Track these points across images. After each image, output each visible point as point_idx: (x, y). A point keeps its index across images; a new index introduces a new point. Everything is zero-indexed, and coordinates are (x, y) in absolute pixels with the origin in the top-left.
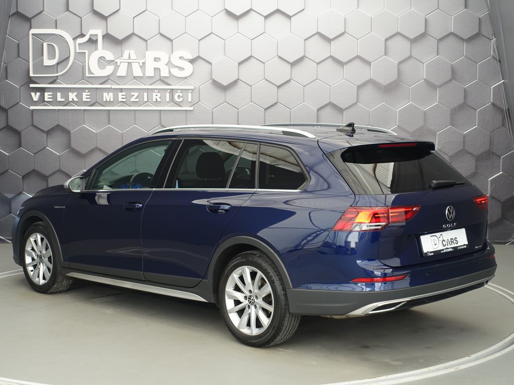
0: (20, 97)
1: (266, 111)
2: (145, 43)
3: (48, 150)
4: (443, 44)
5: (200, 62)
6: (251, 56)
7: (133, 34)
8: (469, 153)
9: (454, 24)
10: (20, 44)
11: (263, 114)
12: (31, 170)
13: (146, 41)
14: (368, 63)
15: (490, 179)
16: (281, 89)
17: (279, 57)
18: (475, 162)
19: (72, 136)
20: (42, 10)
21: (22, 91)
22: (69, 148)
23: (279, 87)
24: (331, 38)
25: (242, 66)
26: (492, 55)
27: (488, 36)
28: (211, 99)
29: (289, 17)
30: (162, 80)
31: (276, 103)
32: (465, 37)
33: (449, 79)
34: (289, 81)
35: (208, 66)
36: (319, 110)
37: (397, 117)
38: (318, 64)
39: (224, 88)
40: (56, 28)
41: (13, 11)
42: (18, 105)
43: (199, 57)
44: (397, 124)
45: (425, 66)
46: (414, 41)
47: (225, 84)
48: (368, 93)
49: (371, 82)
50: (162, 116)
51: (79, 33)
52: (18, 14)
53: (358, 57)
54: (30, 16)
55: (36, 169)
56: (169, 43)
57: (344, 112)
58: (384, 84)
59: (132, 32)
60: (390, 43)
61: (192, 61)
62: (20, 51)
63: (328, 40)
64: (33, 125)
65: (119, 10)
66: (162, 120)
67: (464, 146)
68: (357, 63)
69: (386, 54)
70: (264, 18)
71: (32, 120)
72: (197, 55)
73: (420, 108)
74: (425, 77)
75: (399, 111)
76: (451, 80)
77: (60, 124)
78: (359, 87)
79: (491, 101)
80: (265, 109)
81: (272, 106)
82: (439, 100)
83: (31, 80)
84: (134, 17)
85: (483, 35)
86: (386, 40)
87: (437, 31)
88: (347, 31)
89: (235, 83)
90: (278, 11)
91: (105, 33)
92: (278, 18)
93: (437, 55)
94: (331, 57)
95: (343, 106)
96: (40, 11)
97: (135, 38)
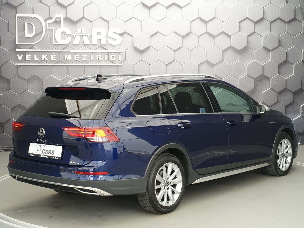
0: (9, 58)
1: (167, 66)
2: (91, 23)
3: (28, 91)
4: (274, 25)
5: (126, 35)
6: (158, 32)
7: (83, 17)
8: (289, 90)
9: (280, 13)
10: (9, 24)
11: (166, 68)
12: (17, 104)
13: (92, 22)
14: (230, 36)
15: (301, 106)
16: (176, 52)
17: (175, 32)
18: (292, 96)
19: (44, 83)
20: (24, 1)
21: (10, 54)
22: (42, 90)
23: (175, 51)
24: (207, 21)
25: (152, 38)
26: (302, 31)
27: (300, 20)
28: (133, 58)
29: (181, 8)
30: (102, 47)
31: (173, 61)
32: (287, 21)
33: (277, 46)
34: (181, 47)
35: (131, 38)
36: (199, 65)
37: (247, 69)
38: (199, 37)
39: (141, 52)
40: (33, 13)
41: (4, 2)
42: (8, 63)
43: (125, 32)
44: (247, 73)
45: (263, 38)
46: (256, 23)
47: (142, 49)
48: (230, 54)
49: (231, 47)
50: (102, 70)
51: (48, 17)
52: (8, 4)
53: (223, 32)
54: (16, 5)
55: (20, 104)
56: (106, 23)
57: (215, 66)
58: (239, 49)
59: (82, 16)
60: (242, 24)
61: (121, 35)
62: (9, 28)
63: (205, 22)
64: (18, 76)
65: (74, 2)
66: (102, 72)
67: (286, 86)
68: (223, 36)
69: (239, 31)
70: (165, 8)
71: (18, 73)
72: (124, 31)
73: (260, 63)
74: (263, 45)
75: (248, 65)
76: (278, 47)
77: (36, 75)
78: (225, 51)
79: (302, 59)
80: (167, 65)
81: (171, 63)
82: (271, 59)
83: (17, 47)
84: (84, 7)
85: (297, 19)
86: (240, 22)
87: (270, 17)
88: (216, 16)
89: (148, 48)
90: (174, 4)
91: (65, 16)
92: (174, 8)
93: (270, 31)
94: (207, 32)
95: (214, 63)
96: (22, 2)
97: (84, 20)
